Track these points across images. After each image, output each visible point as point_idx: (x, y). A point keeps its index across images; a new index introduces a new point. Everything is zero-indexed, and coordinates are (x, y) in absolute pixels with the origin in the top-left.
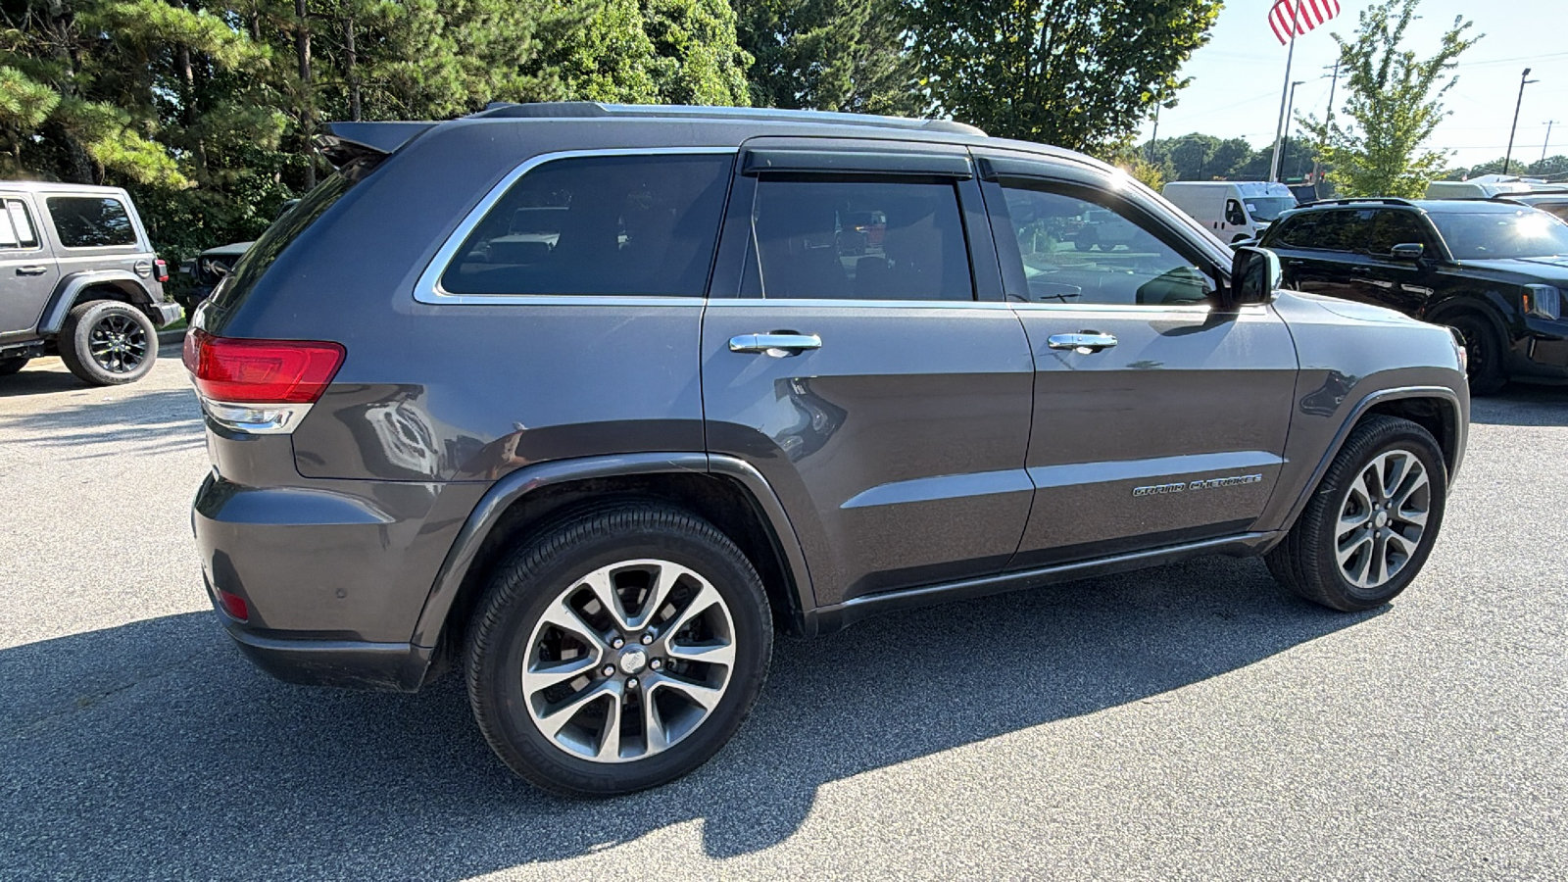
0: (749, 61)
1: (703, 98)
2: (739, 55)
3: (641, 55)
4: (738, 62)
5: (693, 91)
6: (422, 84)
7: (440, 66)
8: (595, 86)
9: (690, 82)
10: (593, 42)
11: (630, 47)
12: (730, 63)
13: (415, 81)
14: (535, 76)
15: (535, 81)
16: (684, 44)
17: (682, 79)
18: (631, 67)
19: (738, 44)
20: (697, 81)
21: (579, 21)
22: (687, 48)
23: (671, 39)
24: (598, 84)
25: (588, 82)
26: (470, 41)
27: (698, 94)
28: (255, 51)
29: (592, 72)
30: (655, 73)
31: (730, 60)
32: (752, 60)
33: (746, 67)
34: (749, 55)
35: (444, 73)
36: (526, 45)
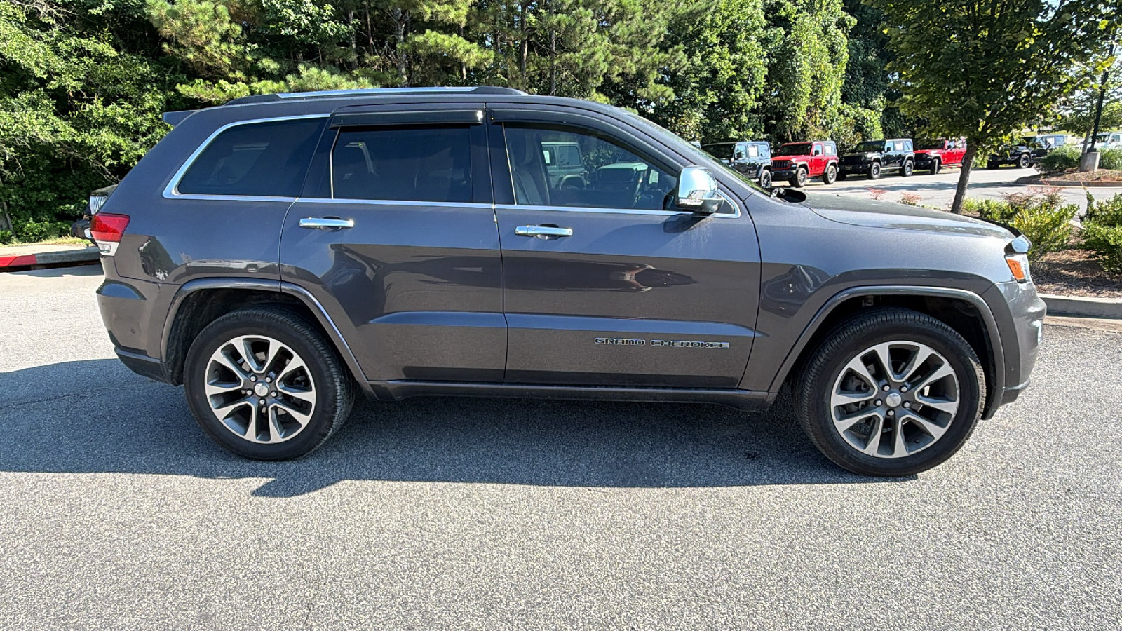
0: (852, 23)
1: (803, 56)
2: (844, 19)
3: (755, 29)
4: (841, 24)
5: (794, 51)
6: (581, 66)
7: (594, 53)
8: (717, 56)
9: (794, 45)
10: (717, 24)
11: (747, 25)
12: (833, 29)
13: (578, 65)
14: (667, 52)
15: (667, 56)
16: (793, 16)
17: (788, 43)
18: (747, 39)
19: (843, 9)
20: (799, 44)
21: (706, 10)
22: (796, 19)
23: (783, 14)
24: (717, 53)
25: (711, 53)
26: (617, 34)
27: (799, 54)
28: (485, 55)
29: (715, 45)
30: (764, 41)
31: (834, 24)
32: (854, 21)
33: (850, 28)
34: (852, 18)
35: (596, 57)
36: (655, 33)
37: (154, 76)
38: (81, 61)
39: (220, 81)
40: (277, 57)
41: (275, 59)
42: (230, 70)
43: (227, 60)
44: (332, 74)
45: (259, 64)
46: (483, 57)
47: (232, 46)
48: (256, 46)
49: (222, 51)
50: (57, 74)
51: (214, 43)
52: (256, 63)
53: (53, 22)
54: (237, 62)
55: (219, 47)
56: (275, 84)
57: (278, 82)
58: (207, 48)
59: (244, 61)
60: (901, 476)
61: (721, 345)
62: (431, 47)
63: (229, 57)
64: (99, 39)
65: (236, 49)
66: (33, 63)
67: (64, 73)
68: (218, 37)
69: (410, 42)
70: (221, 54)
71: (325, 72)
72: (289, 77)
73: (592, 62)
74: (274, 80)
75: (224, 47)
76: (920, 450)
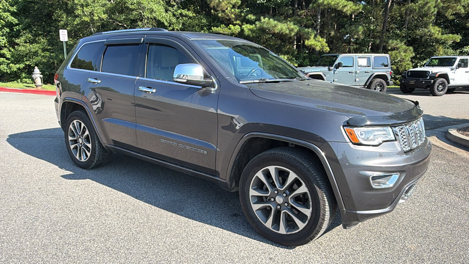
37: (207, 23)
38: (183, 19)
39: (230, 25)
40: (256, 14)
41: (254, 15)
42: (235, 20)
43: (233, 16)
44: (275, 20)
45: (247, 17)
46: (356, 8)
47: (236, 10)
48: (248, 9)
49: (232, 12)
50: (173, 24)
51: (229, 9)
52: (246, 17)
53: (175, 4)
54: (238, 17)
55: (231, 10)
56: (251, 26)
57: (252, 25)
58: (226, 11)
59: (240, 16)
60: (283, 245)
61: (203, 152)
62: (325, 5)
63: (234, 15)
64: (189, 10)
65: (238, 11)
66: (165, 20)
67: (175, 24)
68: (231, 6)
69: (317, 3)
70: (231, 13)
71: (271, 20)
72: (257, 23)
73: (426, 8)
74: (250, 24)
75: (233, 10)
76: (292, 233)
